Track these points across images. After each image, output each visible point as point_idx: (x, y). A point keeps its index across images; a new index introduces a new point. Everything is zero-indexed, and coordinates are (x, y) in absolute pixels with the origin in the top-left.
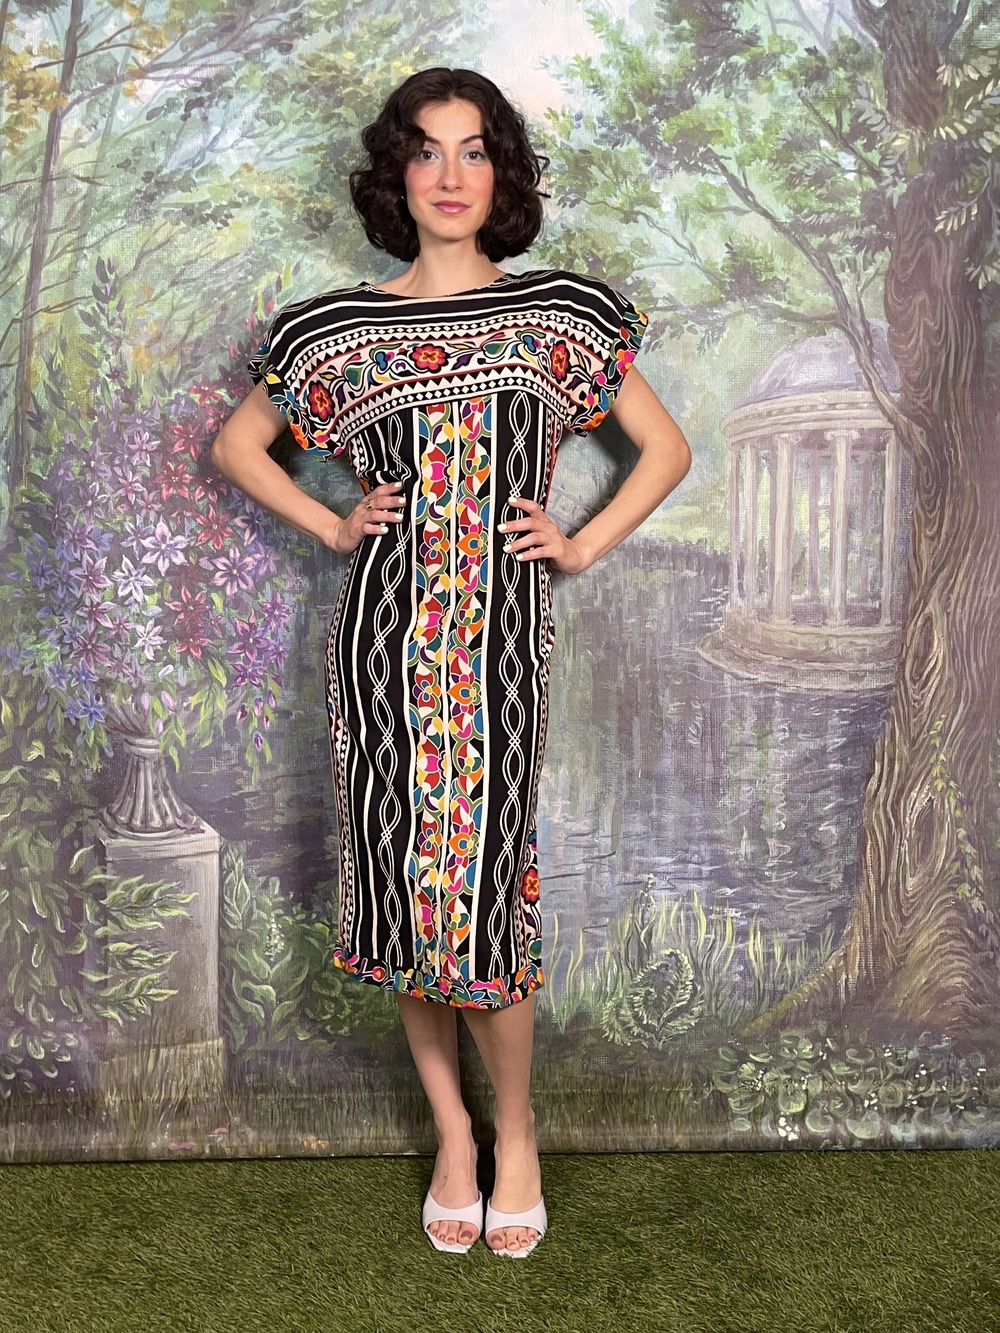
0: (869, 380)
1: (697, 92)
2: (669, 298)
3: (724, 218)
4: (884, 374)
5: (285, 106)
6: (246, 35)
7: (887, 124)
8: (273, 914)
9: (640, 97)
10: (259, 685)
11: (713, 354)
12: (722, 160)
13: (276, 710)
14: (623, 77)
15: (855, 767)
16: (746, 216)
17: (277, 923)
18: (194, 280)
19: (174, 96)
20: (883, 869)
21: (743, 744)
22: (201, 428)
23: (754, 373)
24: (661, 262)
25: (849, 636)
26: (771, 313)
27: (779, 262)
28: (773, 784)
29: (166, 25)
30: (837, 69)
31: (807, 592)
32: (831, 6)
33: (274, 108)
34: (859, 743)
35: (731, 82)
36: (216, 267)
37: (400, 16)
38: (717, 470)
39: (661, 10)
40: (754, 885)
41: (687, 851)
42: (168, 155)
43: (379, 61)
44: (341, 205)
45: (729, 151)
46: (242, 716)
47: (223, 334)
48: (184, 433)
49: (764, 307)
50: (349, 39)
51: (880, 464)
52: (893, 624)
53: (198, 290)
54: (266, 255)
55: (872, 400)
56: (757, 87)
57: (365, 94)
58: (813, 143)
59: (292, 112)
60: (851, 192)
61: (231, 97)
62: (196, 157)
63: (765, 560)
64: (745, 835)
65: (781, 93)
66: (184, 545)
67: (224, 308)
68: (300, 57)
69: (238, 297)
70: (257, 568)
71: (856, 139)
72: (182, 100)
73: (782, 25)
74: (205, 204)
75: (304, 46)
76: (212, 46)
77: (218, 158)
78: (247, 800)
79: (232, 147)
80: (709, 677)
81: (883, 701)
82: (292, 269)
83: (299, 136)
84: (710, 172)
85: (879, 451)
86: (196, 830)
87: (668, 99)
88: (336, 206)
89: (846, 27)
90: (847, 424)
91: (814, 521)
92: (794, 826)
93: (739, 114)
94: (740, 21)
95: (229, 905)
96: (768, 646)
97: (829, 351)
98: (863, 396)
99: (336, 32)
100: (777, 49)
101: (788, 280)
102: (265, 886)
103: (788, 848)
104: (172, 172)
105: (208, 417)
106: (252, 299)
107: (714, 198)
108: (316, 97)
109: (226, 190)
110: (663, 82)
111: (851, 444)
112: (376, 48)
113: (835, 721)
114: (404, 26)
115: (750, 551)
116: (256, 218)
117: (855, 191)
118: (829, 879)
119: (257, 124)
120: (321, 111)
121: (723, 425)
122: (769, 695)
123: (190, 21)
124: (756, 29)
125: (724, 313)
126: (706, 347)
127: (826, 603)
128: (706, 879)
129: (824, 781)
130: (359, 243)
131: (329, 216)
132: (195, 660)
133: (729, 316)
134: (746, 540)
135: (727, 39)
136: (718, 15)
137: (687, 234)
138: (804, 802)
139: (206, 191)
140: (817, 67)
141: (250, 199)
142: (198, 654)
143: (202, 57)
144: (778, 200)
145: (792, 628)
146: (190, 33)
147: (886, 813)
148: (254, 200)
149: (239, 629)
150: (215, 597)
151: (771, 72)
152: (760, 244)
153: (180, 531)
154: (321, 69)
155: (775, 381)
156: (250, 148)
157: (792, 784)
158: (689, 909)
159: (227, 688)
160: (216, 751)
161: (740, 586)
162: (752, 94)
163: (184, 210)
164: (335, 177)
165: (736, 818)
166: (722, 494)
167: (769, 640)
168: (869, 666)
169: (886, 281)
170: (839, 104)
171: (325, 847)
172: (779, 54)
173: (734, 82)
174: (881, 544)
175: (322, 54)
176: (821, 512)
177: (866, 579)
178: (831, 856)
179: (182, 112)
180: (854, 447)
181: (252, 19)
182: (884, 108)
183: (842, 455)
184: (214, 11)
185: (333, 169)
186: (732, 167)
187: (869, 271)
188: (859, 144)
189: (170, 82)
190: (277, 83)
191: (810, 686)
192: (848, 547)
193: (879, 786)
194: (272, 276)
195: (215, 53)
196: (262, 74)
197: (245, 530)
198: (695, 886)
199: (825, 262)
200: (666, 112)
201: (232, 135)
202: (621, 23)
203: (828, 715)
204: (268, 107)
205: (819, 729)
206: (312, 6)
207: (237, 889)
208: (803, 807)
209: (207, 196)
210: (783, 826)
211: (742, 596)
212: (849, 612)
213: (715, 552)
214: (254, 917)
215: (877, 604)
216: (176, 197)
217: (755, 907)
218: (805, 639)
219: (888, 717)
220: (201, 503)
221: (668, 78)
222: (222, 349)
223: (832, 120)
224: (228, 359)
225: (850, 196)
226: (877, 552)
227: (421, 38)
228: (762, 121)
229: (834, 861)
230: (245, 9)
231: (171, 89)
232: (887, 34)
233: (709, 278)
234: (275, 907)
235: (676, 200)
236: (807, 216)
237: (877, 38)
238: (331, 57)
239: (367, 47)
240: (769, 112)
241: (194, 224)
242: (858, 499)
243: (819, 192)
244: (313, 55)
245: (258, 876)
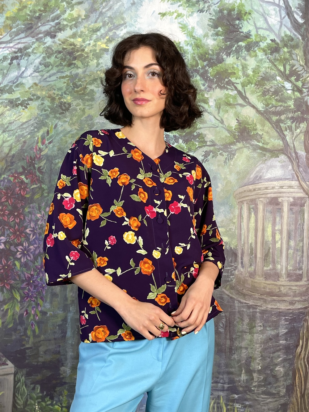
0: (298, 177)
1: (225, 57)
2: (212, 141)
3: (236, 108)
4: (304, 174)
5: (52, 60)
6: (37, 31)
7: (305, 70)
8: (36, 402)
9: (200, 58)
10: (34, 301)
11: (230, 165)
12: (235, 84)
13: (41, 312)
14: (193, 50)
15: (291, 342)
16: (245, 108)
17: (38, 405)
18: (13, 130)
19: (6, 55)
20: (303, 387)
21: (242, 332)
22: (14, 191)
23: (247, 173)
24: (208, 126)
25: (289, 286)
26: (255, 148)
27: (259, 127)
28: (256, 349)
29: (4, 26)
30: (284, 48)
31: (271, 266)
32: (281, 23)
33: (48, 60)
34: (293, 332)
35: (239, 53)
36: (22, 125)
37: (101, 24)
38: (232, 213)
39: (210, 23)
40: (247, 394)
41: (218, 378)
42: (3, 79)
43: (92, 42)
44: (75, 100)
45: (238, 81)
46: (26, 314)
47: (24, 153)
48: (6, 194)
49: (252, 145)
50: (79, 33)
51: (302, 212)
52: (308, 280)
53: (14, 134)
54: (43, 120)
55: (299, 185)
56: (250, 55)
57: (86, 55)
58: (273, 78)
59: (55, 62)
60: (290, 98)
61: (30, 56)
62: (15, 79)
63: (253, 252)
64: (243, 371)
65: (261, 58)
66: (4, 241)
67: (25, 142)
68: (59, 40)
69: (30, 138)
70: (35, 250)
71: (292, 76)
72: (9, 57)
73: (260, 30)
74: (18, 99)
75: (61, 36)
76: (23, 35)
77: (24, 80)
78: (27, 351)
79: (30, 76)
80: (228, 302)
81: (304, 314)
82: (53, 126)
83: (58, 72)
84: (230, 89)
85: (302, 207)
86: (5, 364)
87: (213, 59)
88: (72, 101)
89: (287, 31)
90: (288, 195)
91: (274, 236)
92: (265, 368)
93: (242, 66)
94: (243, 28)
95: (17, 397)
96: (254, 289)
97: (280, 164)
98: (295, 183)
99: (74, 30)
100: (258, 40)
101: (263, 134)
102: (34, 389)
103: (262, 377)
104: (5, 86)
105: (16, 187)
106: (36, 138)
107: (232, 100)
108: (65, 56)
109: (27, 93)
110: (210, 52)
111: (290, 203)
112: (91, 37)
113: (283, 322)
114: (102, 29)
115: (246, 248)
116: (39, 105)
117: (291, 98)
118: (280, 391)
119: (40, 67)
120: (67, 62)
121: (234, 195)
122: (255, 310)
123: (14, 25)
124: (250, 31)
125: (235, 147)
126: (227, 162)
127: (279, 271)
128: (226, 390)
129: (278, 348)
130: (82, 116)
131: (69, 105)
132: (7, 290)
133: (237, 149)
134: (244, 243)
135: (237, 35)
136: (234, 26)
137: (220, 115)
138: (269, 357)
139: (18, 94)
140: (275, 47)
141: (37, 97)
142: (8, 287)
143: (18, 39)
144: (259, 101)
145: (264, 281)
146: (13, 30)
147: (304, 362)
148: (38, 98)
149: (26, 276)
150: (17, 263)
151: (256, 49)
152: (251, 119)
153: (3, 235)
154: (68, 45)
155: (257, 177)
156: (37, 76)
157: (264, 350)
158: (219, 403)
159: (20, 302)
160: (15, 329)
161: (242, 263)
162: (248, 58)
163: (9, 101)
164: (72, 89)
165: (239, 364)
166: (234, 223)
167: (255, 286)
168: (297, 299)
169: (305, 135)
170: (284, 62)
171: (60, 372)
172: (259, 41)
173: (240, 53)
174: (303, 246)
175: (68, 39)
176: (277, 232)
177: (296, 261)
178: (281, 381)
179: (9, 61)
180: (291, 205)
181: (40, 24)
182: (303, 64)
183: (286, 208)
184: (24, 21)
185: (72, 86)
186: (240, 87)
187: (297, 131)
188: (293, 79)
189: (5, 49)
190: (49, 50)
191: (272, 307)
192: (288, 248)
193: (301, 350)
194: (44, 129)
195: (23, 38)
196: (43, 47)
197: (30, 235)
198: (221, 393)
199: (279, 127)
200: (211, 65)
201: (30, 71)
202: (193, 28)
203: (280, 319)
204: (45, 60)
205: (276, 326)
206: (65, 20)
207: (21, 390)
208: (269, 360)
209: (19, 96)
210: (260, 368)
211: (243, 267)
212: (289, 275)
213: (231, 248)
214: (28, 403)
215: (301, 272)
216: (6, 96)
217: (247, 403)
218: (270, 287)
219: (306, 320)
220: (12, 223)
221: (212, 51)
222: (23, 159)
223: (282, 68)
224: (26, 163)
225: (289, 100)
226: (301, 249)
227: (110, 33)
228: (252, 69)
229: (282, 383)
230: (37, 20)
231: (5, 52)
232: (305, 34)
233: (229, 133)
234: (37, 398)
235: (215, 100)
236: (271, 108)
237: (301, 36)
238: (72, 40)
239: (87, 36)
240: (255, 65)
241: (13, 107)
242: (293, 227)
243: (276, 98)
244: (64, 39)
245: (31, 384)
